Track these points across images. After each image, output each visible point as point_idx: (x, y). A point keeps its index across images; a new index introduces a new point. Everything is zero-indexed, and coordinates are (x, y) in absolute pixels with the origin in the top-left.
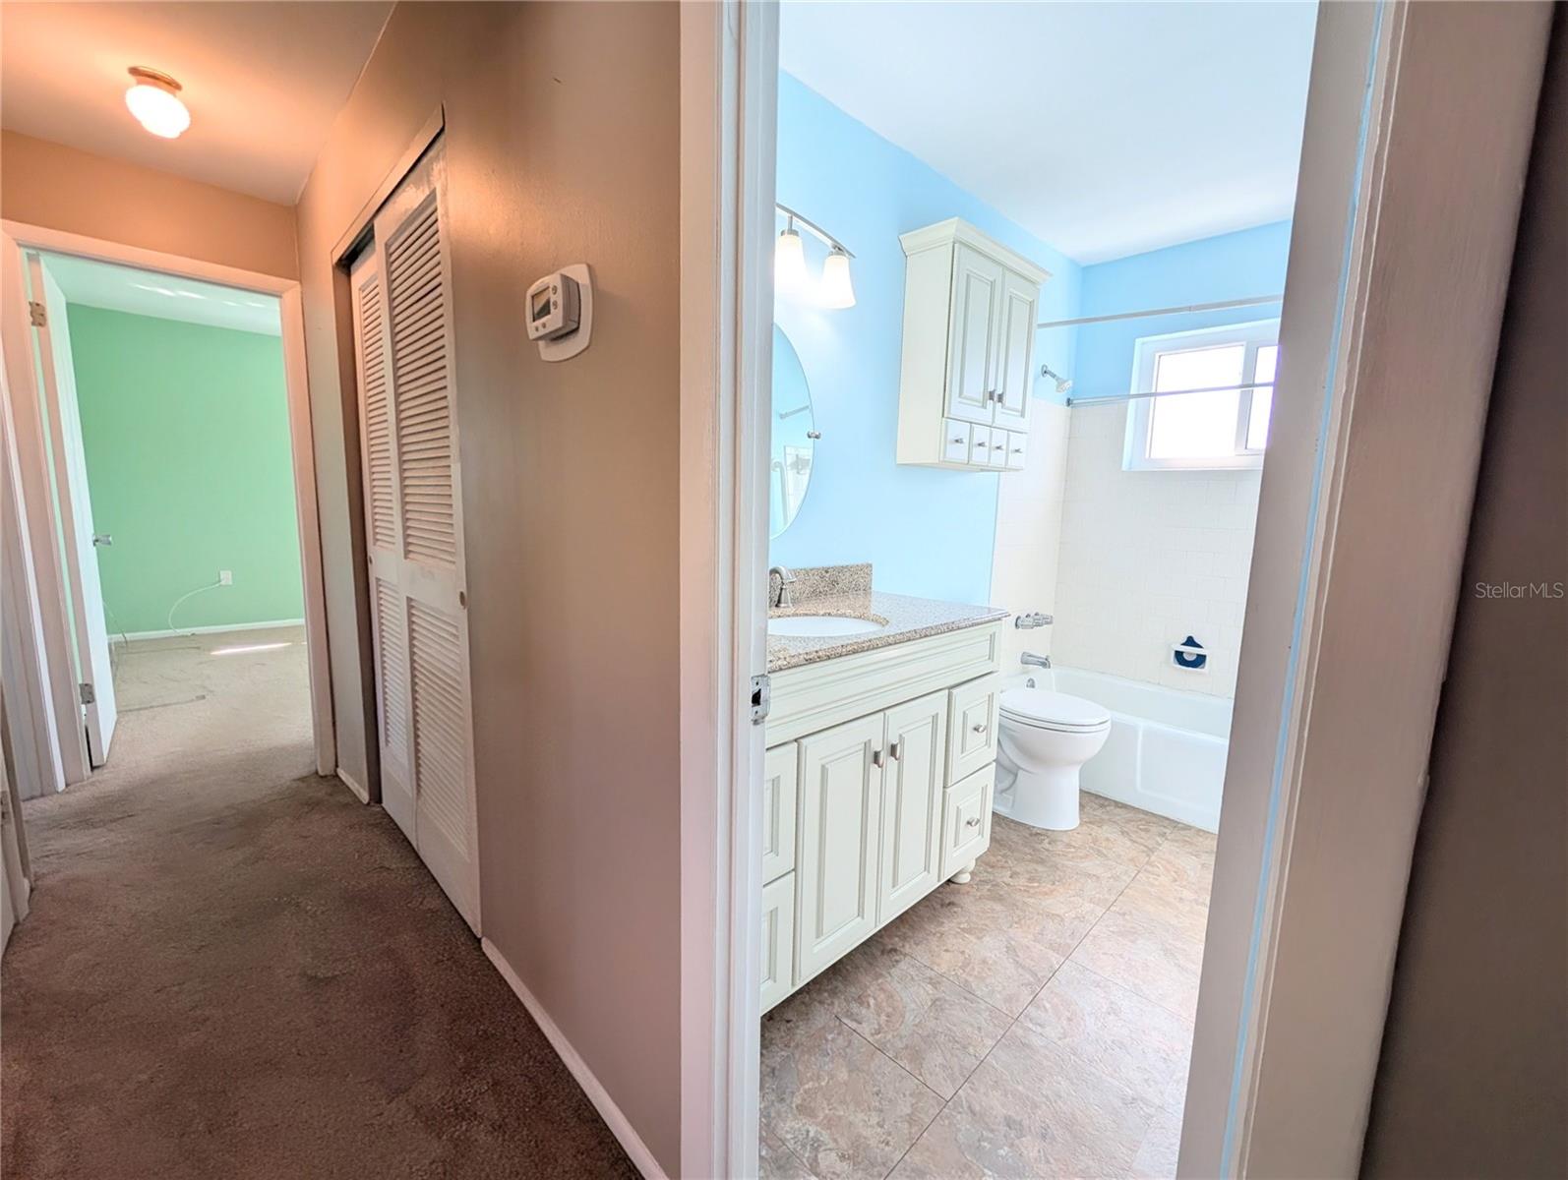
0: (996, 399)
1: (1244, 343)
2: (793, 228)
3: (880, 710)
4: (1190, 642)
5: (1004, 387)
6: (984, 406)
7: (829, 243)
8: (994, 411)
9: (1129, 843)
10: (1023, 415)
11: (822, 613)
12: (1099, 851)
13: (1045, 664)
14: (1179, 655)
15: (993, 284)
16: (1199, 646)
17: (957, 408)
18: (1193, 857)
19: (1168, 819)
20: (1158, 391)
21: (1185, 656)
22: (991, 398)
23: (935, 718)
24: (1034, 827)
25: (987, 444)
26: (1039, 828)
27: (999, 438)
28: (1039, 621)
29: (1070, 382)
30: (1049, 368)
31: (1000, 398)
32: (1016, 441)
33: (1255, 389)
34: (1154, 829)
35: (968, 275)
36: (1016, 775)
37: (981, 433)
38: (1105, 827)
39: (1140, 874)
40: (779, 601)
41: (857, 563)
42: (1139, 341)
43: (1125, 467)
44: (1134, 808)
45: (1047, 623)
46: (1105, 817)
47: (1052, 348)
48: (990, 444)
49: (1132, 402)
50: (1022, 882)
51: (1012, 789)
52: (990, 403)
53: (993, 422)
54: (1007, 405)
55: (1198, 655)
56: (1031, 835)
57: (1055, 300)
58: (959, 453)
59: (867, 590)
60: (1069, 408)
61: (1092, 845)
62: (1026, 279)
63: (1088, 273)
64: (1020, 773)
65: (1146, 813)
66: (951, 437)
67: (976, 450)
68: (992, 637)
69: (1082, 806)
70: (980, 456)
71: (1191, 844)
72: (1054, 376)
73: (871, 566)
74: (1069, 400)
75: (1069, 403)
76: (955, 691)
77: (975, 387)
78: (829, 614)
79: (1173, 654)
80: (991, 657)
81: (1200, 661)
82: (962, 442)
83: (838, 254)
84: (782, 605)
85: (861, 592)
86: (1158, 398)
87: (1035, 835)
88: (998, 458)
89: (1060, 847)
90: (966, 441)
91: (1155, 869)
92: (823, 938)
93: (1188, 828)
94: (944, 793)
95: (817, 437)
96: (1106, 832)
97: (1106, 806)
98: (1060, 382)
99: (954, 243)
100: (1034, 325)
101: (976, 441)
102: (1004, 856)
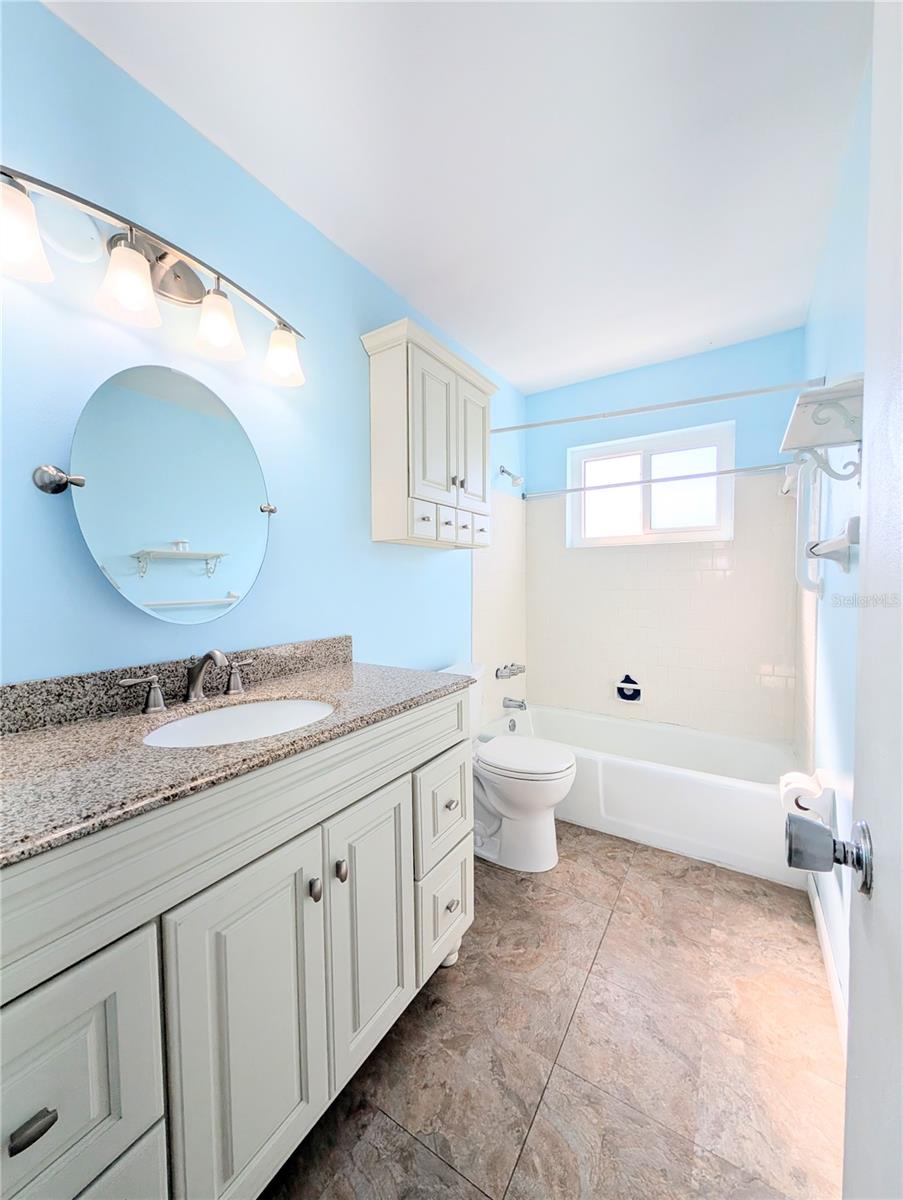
0: (458, 483)
1: (641, 452)
2: (221, 289)
3: (318, 824)
4: (628, 680)
5: (466, 475)
6: (448, 490)
7: (274, 319)
8: (458, 496)
9: (601, 876)
10: (484, 500)
11: (276, 697)
12: (577, 891)
13: (521, 706)
14: (621, 691)
15: (447, 385)
16: (635, 683)
17: (419, 490)
18: (654, 883)
19: (628, 841)
20: (587, 486)
21: (626, 692)
22: (454, 483)
23: (397, 809)
24: (519, 872)
25: (453, 523)
26: (524, 873)
27: (465, 518)
28: (513, 670)
29: (522, 479)
30: (507, 469)
31: (462, 484)
32: (480, 522)
33: (653, 485)
34: (620, 854)
35: (423, 374)
36: (501, 820)
37: (446, 514)
38: (580, 860)
39: (614, 915)
40: (228, 688)
41: (334, 637)
42: (569, 450)
43: (568, 546)
44: (602, 833)
45: (521, 672)
46: (579, 848)
47: (505, 450)
48: (457, 523)
49: (569, 496)
50: (509, 949)
51: (498, 834)
52: (453, 488)
53: (458, 504)
54: (469, 490)
55: (634, 690)
56: (517, 883)
57: (503, 411)
58: (426, 530)
59: (347, 661)
60: (524, 501)
61: (571, 884)
62: (475, 386)
63: (529, 398)
64: (504, 819)
65: (611, 837)
66: (418, 515)
67: (444, 529)
68: (459, 705)
69: (559, 838)
70: (447, 533)
71: (651, 867)
72: (509, 474)
73: (350, 638)
74: (523, 495)
75: (524, 496)
76: (419, 774)
77: (438, 472)
78: (285, 698)
79: (616, 690)
80: (459, 726)
81: (636, 694)
82: (429, 520)
83: (283, 329)
84: (232, 692)
85: (342, 664)
86: (587, 492)
87: (523, 880)
88: (465, 537)
89: (543, 892)
90: (433, 518)
91: (627, 906)
92: (234, 1176)
93: (646, 848)
94: (416, 887)
95: (271, 511)
96: (582, 866)
97: (578, 835)
98: (515, 479)
99: (407, 343)
100: (488, 431)
101: (443, 520)
102: (493, 915)
